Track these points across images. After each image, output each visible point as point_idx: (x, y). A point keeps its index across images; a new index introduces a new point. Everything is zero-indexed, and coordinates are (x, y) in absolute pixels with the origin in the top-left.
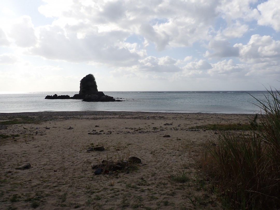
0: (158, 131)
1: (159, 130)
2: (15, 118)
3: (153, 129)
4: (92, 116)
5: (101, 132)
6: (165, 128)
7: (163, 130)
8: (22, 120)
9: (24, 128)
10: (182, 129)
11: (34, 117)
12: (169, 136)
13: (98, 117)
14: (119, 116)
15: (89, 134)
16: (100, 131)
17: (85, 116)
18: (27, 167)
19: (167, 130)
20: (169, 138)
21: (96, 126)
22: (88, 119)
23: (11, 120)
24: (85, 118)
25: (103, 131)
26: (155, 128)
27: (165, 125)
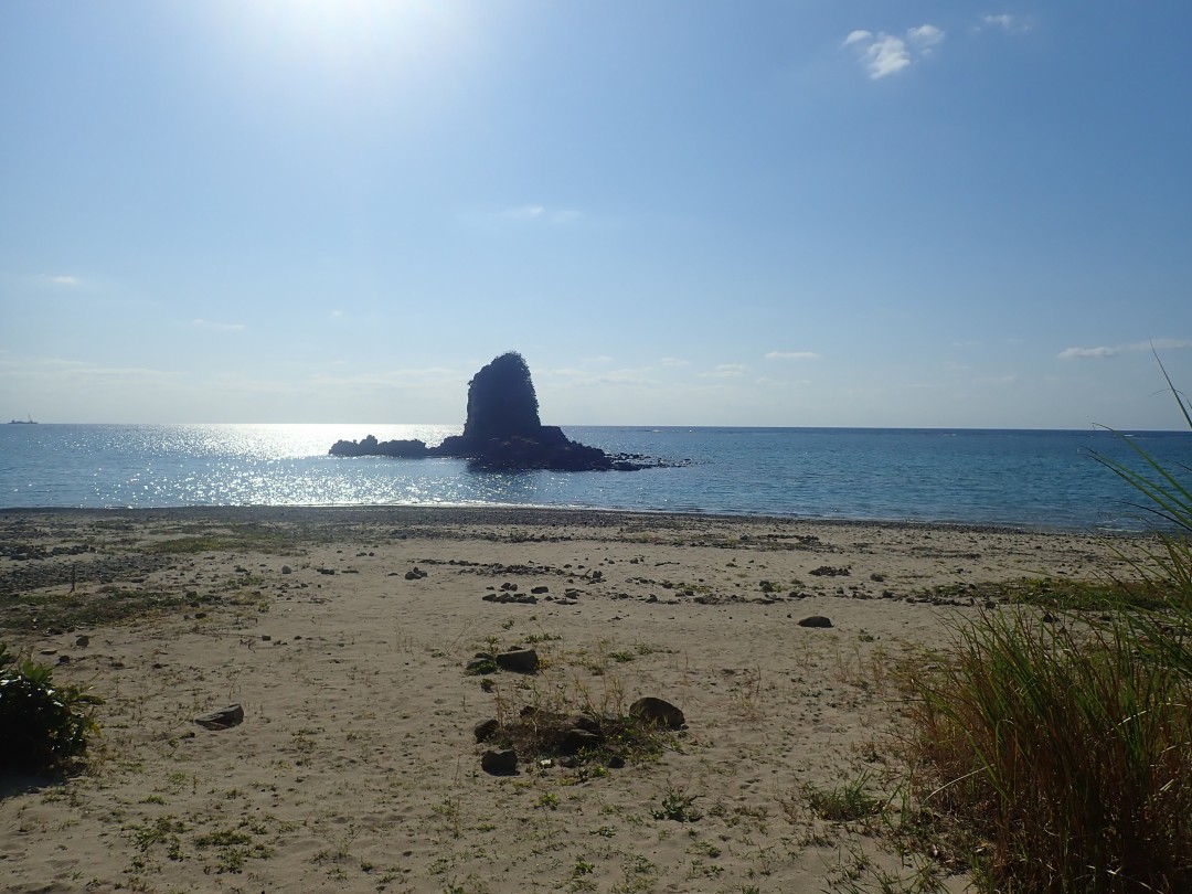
0: (781, 600)
1: (784, 595)
3: (760, 588)
4: (506, 530)
5: (536, 596)
6: (815, 589)
7: (803, 596)
8: (231, 536)
9: (239, 570)
10: (889, 596)
11: (281, 524)
12: (824, 623)
13: (532, 531)
15: (484, 599)
16: (533, 591)
17: (480, 529)
18: (228, 719)
19: (821, 594)
20: (821, 631)
22: (491, 538)
25: (545, 590)
26: (767, 587)
27: (816, 573)
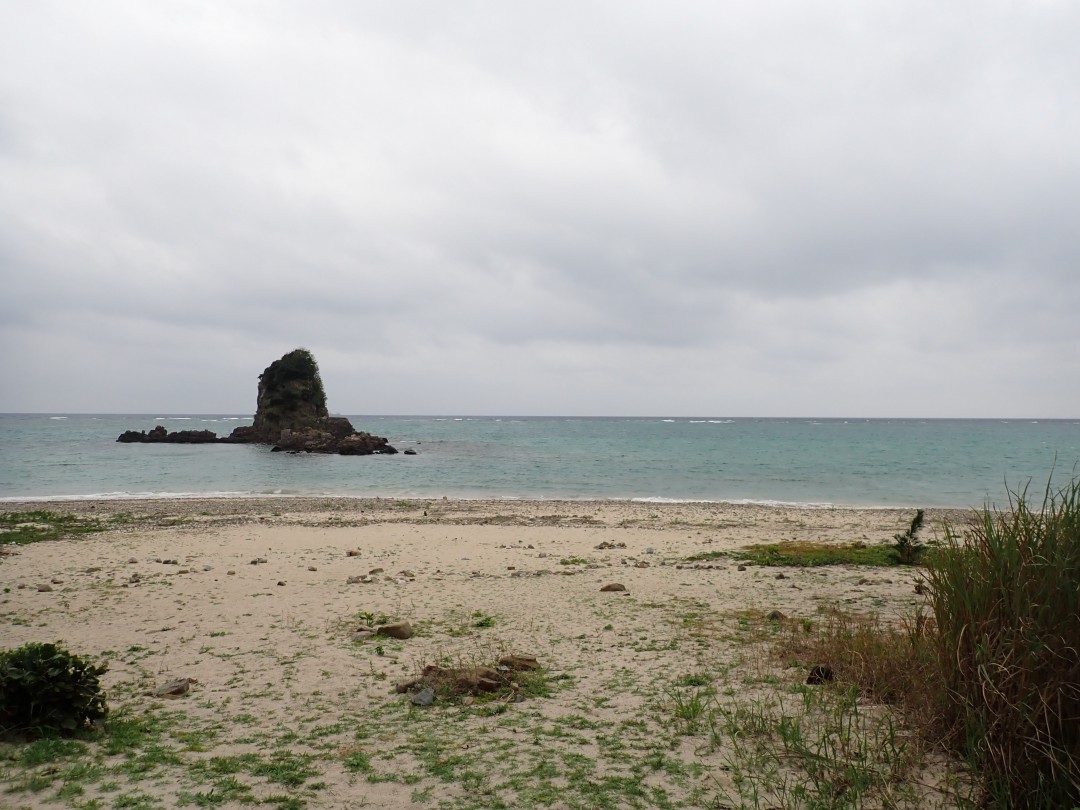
0: (581, 572)
1: (582, 566)
2: (23, 522)
4: (324, 516)
5: (376, 576)
6: (603, 561)
10: (663, 564)
12: (620, 588)
13: (348, 516)
14: (425, 514)
16: (371, 573)
17: (294, 517)
18: (179, 691)
19: (610, 565)
20: (621, 595)
21: (351, 554)
23: (8, 531)
24: (300, 523)
25: (380, 571)
26: (566, 560)
27: (600, 547)
